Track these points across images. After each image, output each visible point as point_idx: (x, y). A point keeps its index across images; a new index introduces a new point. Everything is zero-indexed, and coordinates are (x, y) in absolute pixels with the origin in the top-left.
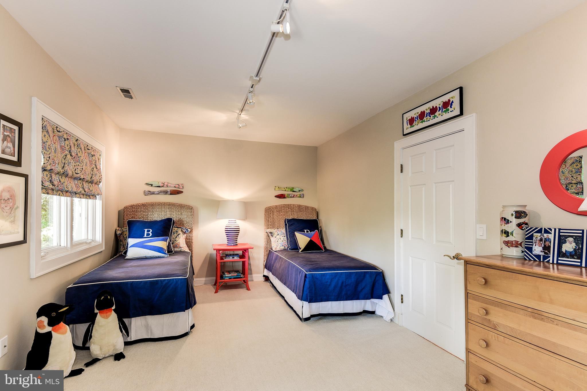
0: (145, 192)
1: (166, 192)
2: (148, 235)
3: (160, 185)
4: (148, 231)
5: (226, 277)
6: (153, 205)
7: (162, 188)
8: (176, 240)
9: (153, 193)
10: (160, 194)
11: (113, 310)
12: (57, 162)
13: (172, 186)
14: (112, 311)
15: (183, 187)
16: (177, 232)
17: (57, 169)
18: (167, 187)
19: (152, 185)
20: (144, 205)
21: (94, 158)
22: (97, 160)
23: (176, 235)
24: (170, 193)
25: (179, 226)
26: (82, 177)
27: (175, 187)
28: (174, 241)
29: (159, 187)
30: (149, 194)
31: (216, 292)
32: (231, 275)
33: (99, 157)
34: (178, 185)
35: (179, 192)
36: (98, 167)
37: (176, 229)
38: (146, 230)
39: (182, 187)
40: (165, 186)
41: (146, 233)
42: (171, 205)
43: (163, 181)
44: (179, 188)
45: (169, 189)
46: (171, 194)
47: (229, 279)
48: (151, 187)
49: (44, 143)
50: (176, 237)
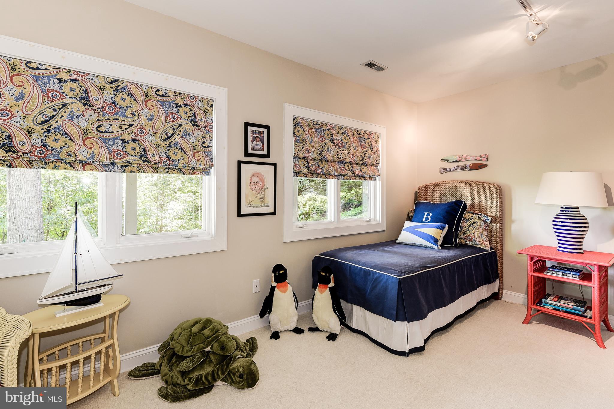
0: (440, 170)
1: (464, 167)
2: (427, 219)
3: (458, 159)
4: (428, 215)
5: (547, 303)
6: (447, 184)
7: (460, 162)
8: (468, 230)
9: (449, 170)
10: (458, 170)
11: (329, 288)
12: (312, 150)
13: (472, 158)
14: (327, 288)
15: (487, 159)
16: (471, 219)
17: (312, 156)
18: (466, 161)
19: (448, 161)
20: (436, 185)
21: (368, 141)
22: (374, 143)
23: (469, 223)
24: (469, 168)
25: (476, 212)
26: (347, 160)
27: (476, 160)
28: (466, 231)
29: (456, 161)
30: (445, 171)
31: (526, 321)
32: (559, 304)
33: (378, 140)
34: (480, 156)
35: (480, 166)
36: (375, 149)
37: (471, 215)
38: (426, 213)
39: (485, 159)
40: (463, 160)
41: (425, 216)
42: (468, 184)
43: (461, 154)
44: (482, 161)
45: (468, 163)
46: (470, 170)
47: (554, 309)
48: (447, 163)
49: (297, 137)
50: (470, 226)
